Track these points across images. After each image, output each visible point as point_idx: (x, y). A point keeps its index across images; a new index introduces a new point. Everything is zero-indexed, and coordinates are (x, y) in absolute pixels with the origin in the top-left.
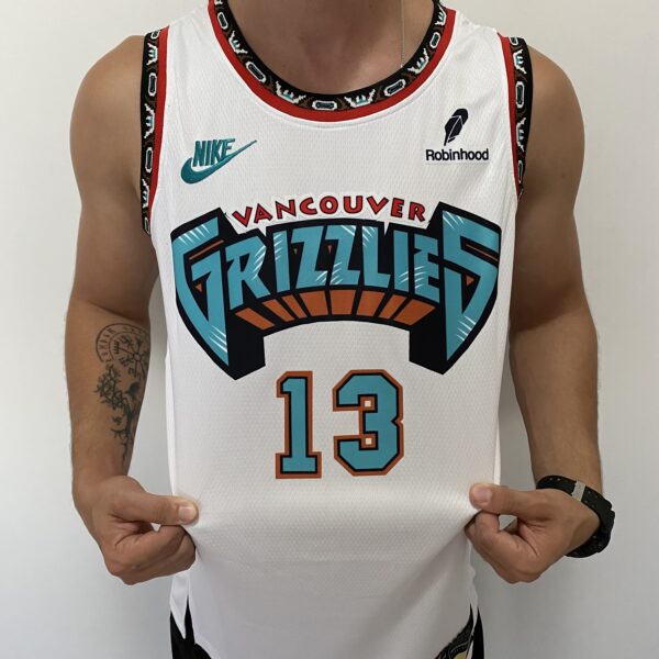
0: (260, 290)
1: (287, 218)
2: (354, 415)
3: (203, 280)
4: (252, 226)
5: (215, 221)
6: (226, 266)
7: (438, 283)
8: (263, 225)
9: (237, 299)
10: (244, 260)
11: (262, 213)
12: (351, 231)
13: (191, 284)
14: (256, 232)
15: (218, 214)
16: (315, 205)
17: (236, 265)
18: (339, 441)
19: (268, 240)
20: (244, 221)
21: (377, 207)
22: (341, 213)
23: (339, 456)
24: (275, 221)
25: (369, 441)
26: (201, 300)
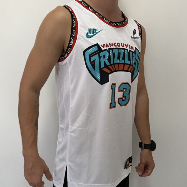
1: (112, 47)
2: (122, 93)
3: (94, 61)
4: (105, 48)
5: (97, 46)
6: (100, 58)
7: (135, 64)
8: (108, 48)
9: (103, 66)
10: (104, 56)
11: (107, 45)
12: (123, 51)
13: (91, 62)
14: (106, 50)
15: (97, 45)
16: (116, 45)
17: (102, 57)
18: (119, 99)
19: (109, 52)
20: (103, 47)
21: (127, 46)
22: (121, 47)
23: (119, 103)
24: (110, 48)
25: (124, 99)
26: (93, 66)
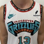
0: (17, 29)
3: (11, 28)
6: (13, 27)
7: (34, 28)
8: (17, 23)
12: (26, 23)
17: (14, 27)
24: (18, 22)
